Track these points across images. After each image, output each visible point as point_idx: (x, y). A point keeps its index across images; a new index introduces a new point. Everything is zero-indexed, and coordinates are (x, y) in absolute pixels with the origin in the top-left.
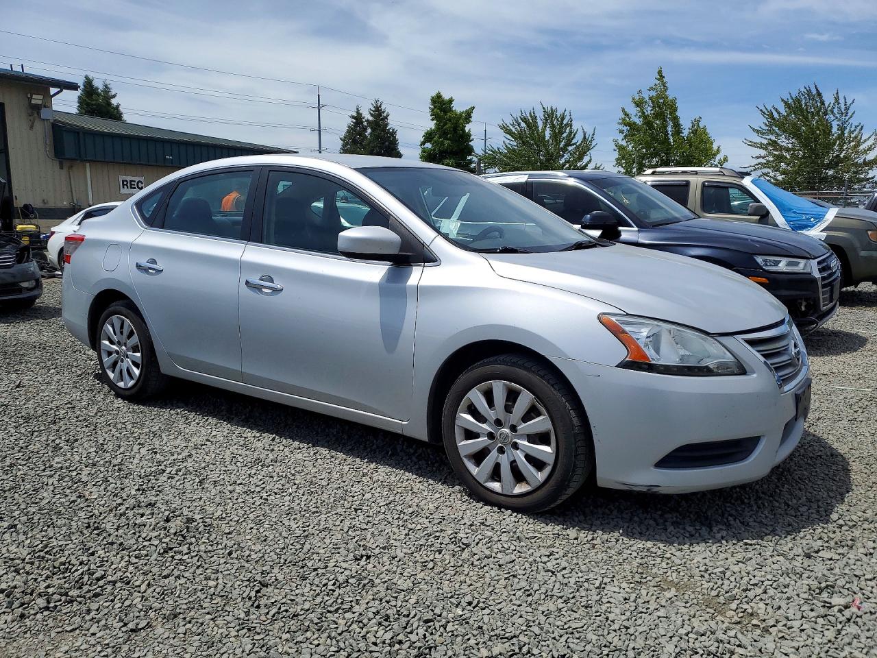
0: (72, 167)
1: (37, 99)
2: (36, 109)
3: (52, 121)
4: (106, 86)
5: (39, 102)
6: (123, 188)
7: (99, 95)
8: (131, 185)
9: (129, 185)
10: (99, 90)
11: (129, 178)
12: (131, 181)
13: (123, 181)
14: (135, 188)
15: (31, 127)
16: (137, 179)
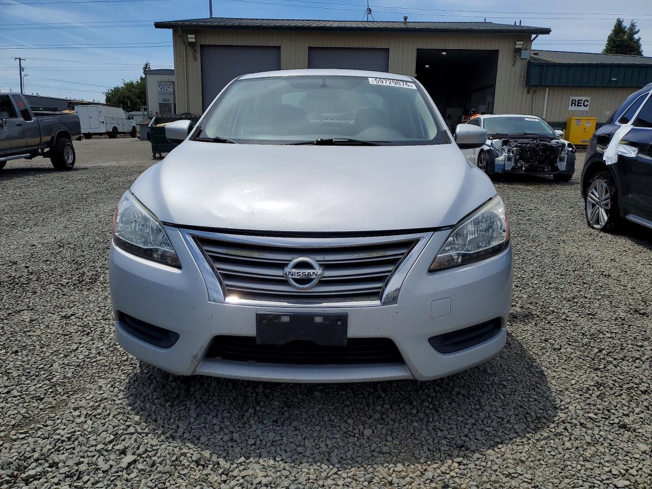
0: (536, 91)
1: (519, 44)
2: (518, 51)
3: (528, 59)
4: (633, 25)
5: (521, 47)
6: (572, 105)
7: (624, 32)
8: (578, 103)
9: (576, 103)
10: (626, 29)
11: (577, 98)
12: (579, 100)
13: (572, 100)
14: (581, 106)
15: (514, 65)
16: (584, 98)
